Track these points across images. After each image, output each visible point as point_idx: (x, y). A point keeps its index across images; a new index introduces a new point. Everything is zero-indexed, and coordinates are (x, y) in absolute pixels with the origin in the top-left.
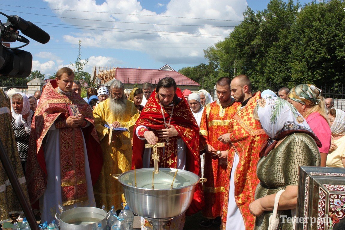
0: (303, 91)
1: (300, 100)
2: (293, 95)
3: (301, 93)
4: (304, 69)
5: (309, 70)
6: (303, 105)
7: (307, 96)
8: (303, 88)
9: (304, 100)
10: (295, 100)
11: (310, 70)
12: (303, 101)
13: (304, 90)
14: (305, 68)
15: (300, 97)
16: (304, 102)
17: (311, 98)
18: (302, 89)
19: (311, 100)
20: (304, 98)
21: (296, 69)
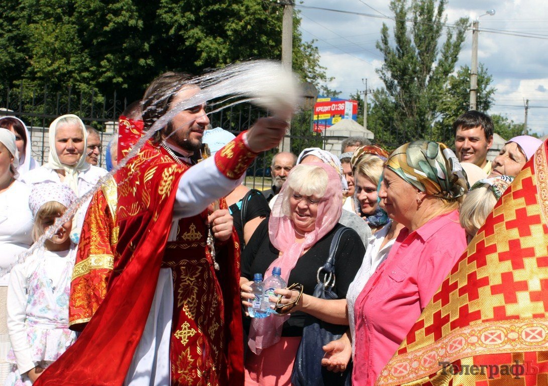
0: (426, 157)
1: (415, 179)
2: (400, 162)
3: (422, 161)
4: (69, 45)
5: (82, 50)
6: (419, 191)
7: (432, 173)
8: (427, 149)
9: (425, 180)
10: (404, 175)
11: (86, 51)
12: (422, 182)
13: (429, 155)
14: (72, 40)
15: (416, 171)
16: (423, 185)
17: (442, 177)
18: (425, 151)
19: (439, 184)
20: (425, 175)
21: (47, 43)
